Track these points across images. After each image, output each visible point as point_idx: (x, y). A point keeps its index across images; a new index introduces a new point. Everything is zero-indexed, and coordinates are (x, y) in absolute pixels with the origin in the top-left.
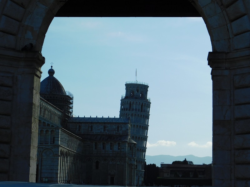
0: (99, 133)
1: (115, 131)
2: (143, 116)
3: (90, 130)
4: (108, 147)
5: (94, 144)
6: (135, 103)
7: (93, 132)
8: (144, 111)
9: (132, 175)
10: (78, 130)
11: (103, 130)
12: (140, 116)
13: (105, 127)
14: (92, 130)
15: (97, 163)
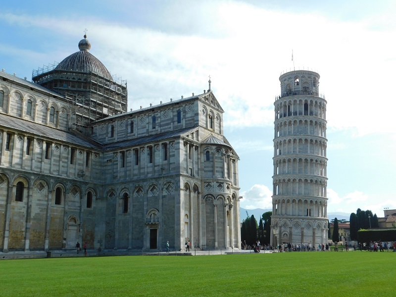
1: (173, 122)
3: (129, 130)
5: (119, 155)
7: (134, 135)
10: (110, 135)
11: (151, 126)
13: (154, 119)
14: (132, 131)
15: (126, 197)
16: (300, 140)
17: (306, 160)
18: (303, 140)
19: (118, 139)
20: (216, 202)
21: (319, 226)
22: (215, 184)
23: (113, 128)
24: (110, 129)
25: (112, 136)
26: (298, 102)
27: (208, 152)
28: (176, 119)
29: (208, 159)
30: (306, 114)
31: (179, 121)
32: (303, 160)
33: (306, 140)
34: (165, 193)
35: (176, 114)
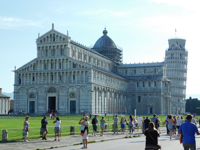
0: (141, 75)
1: (153, 72)
2: (182, 63)
3: (134, 73)
4: (147, 84)
5: (136, 83)
6: (175, 53)
7: (136, 75)
8: (183, 59)
9: (168, 106)
10: (125, 73)
11: (143, 73)
12: (179, 62)
13: (145, 70)
14: (135, 73)
15: (139, 97)
16: (178, 70)
17: (180, 79)
18: (179, 70)
19: (129, 75)
20: (168, 100)
21: (183, 106)
22: (168, 94)
23: (126, 71)
24: (125, 71)
25: (126, 73)
26: (178, 53)
27: (166, 84)
28: (154, 71)
29: (166, 86)
30: (181, 59)
31: (155, 72)
32: (179, 79)
33: (180, 70)
34: (155, 97)
35: (154, 69)
